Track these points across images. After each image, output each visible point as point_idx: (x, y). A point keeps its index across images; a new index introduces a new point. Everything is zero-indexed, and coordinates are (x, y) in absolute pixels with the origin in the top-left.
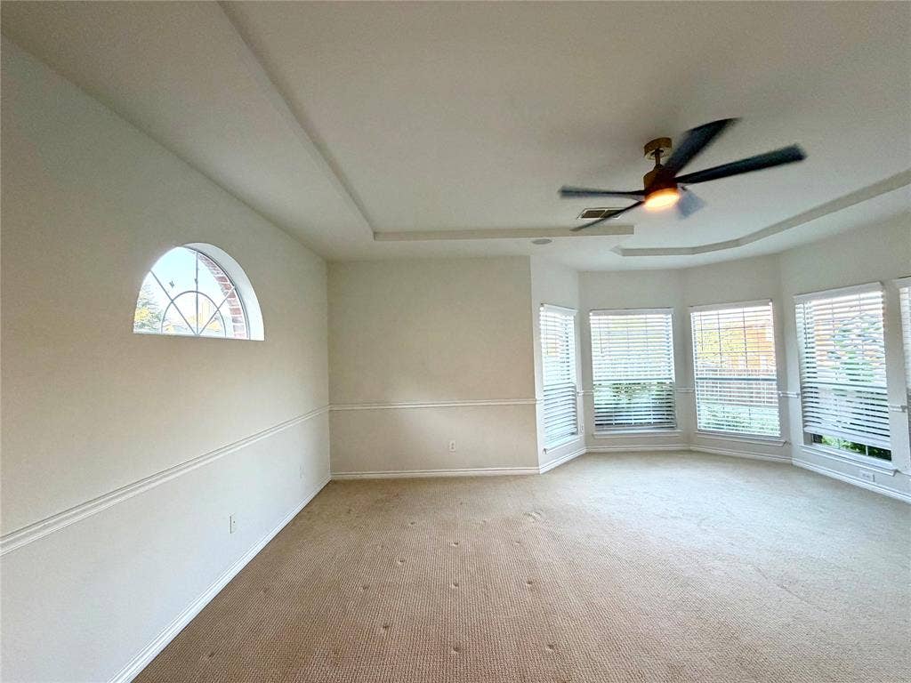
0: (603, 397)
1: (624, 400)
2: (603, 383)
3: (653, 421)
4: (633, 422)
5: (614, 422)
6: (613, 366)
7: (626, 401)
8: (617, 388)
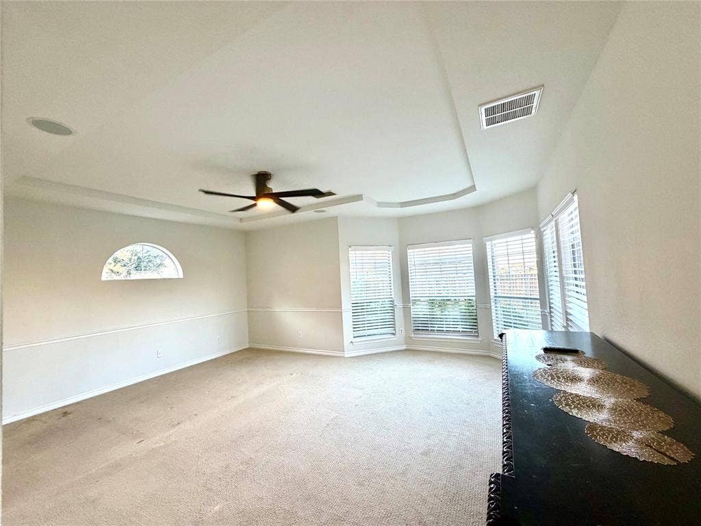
0: (420, 310)
1: (437, 312)
2: (422, 299)
3: (461, 330)
4: (445, 329)
5: (430, 329)
6: (430, 286)
7: (439, 313)
8: (432, 303)
